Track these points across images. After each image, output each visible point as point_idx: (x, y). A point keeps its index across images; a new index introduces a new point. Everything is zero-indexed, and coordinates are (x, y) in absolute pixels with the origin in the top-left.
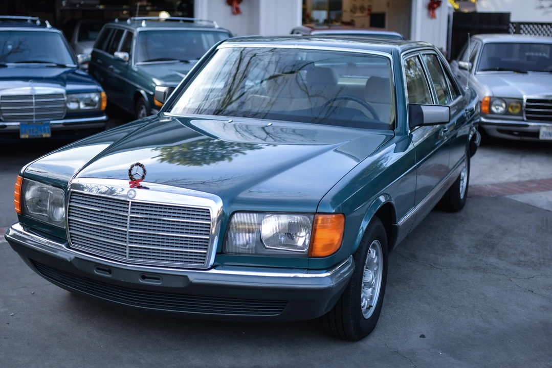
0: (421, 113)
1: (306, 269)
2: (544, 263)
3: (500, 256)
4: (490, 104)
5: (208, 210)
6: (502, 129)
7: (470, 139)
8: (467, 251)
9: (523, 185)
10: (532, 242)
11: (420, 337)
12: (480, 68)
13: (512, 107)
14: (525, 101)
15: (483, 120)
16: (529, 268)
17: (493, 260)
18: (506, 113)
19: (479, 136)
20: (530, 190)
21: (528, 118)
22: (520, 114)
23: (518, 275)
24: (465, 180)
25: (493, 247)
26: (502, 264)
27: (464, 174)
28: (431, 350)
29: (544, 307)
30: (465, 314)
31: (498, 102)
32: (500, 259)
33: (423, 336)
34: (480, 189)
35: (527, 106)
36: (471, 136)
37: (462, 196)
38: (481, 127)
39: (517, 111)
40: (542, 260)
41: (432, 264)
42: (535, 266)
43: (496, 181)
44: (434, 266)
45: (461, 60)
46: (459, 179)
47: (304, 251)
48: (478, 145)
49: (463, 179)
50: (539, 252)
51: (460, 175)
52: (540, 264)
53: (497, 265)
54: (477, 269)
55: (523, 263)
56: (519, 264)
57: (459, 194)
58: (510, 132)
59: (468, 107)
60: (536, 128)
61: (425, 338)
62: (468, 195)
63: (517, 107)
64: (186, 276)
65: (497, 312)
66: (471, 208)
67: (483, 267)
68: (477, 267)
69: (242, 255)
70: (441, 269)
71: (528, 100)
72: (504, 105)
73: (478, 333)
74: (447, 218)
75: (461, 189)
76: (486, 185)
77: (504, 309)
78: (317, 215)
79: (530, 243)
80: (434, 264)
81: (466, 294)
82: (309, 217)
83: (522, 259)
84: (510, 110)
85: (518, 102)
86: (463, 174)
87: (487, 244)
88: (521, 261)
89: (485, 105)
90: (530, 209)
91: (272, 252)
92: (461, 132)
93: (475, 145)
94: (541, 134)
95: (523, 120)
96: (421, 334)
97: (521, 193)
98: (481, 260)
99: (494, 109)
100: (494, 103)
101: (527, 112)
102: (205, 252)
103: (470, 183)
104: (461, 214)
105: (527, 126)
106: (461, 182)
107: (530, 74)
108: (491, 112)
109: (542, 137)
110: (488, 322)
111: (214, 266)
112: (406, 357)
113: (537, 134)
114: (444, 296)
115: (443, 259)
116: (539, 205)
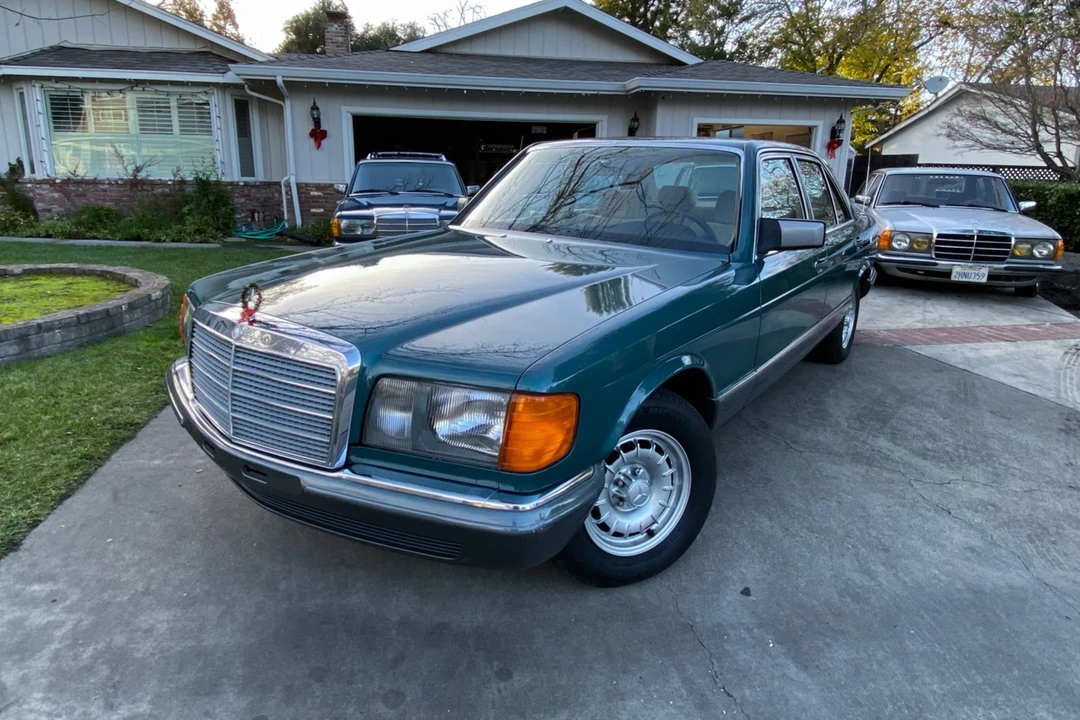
0: (778, 232)
2: (966, 457)
3: (893, 438)
4: (890, 239)
5: (334, 370)
6: (903, 267)
7: (860, 275)
8: (845, 425)
9: (928, 334)
10: (945, 418)
11: (742, 593)
12: (881, 201)
13: (918, 243)
14: (935, 236)
15: (880, 256)
16: (942, 465)
17: (883, 443)
18: (910, 249)
19: (873, 273)
20: (940, 341)
21: (936, 255)
22: (928, 251)
23: (924, 475)
24: (851, 325)
25: (884, 421)
26: (898, 453)
27: (849, 319)
28: (755, 631)
29: (972, 549)
30: (830, 547)
31: (900, 237)
32: (894, 443)
33: (746, 592)
34: (870, 335)
35: (937, 242)
36: (862, 272)
37: (845, 345)
38: (877, 263)
39: (925, 246)
40: (962, 451)
41: (788, 441)
42: (952, 460)
43: (893, 326)
44: (792, 445)
45: (860, 193)
46: (841, 325)
48: (872, 283)
49: (848, 325)
50: (956, 435)
51: (844, 319)
52: (959, 457)
53: (890, 453)
54: (857, 458)
55: (931, 454)
56: (923, 454)
57: (841, 343)
58: (914, 271)
59: (863, 238)
60: (948, 268)
61: (751, 598)
62: (854, 342)
63: (925, 243)
64: (298, 479)
65: (886, 550)
66: (855, 359)
67: (868, 455)
68: (857, 453)
70: (801, 452)
71: (939, 236)
72: (908, 241)
73: (849, 600)
74: (822, 371)
75: (844, 337)
76: (879, 331)
77: (900, 546)
79: (941, 419)
80: (792, 442)
81: (834, 504)
83: (930, 446)
84: (915, 246)
85: (927, 238)
86: (847, 318)
87: (877, 416)
88: (928, 450)
89: (884, 240)
90: (938, 366)
92: (851, 266)
93: (869, 283)
94: (954, 274)
95: (932, 258)
96: (746, 585)
97: (926, 343)
98: (864, 442)
99: (895, 245)
100: (895, 238)
101: (937, 249)
102: (327, 440)
103: (857, 328)
104: (843, 367)
105: (937, 264)
106: (846, 328)
107: (943, 208)
108: (891, 248)
109: (954, 277)
110: (868, 572)
111: (348, 465)
112: (705, 643)
113: (948, 274)
114: (799, 505)
115: (806, 436)
116: (952, 362)
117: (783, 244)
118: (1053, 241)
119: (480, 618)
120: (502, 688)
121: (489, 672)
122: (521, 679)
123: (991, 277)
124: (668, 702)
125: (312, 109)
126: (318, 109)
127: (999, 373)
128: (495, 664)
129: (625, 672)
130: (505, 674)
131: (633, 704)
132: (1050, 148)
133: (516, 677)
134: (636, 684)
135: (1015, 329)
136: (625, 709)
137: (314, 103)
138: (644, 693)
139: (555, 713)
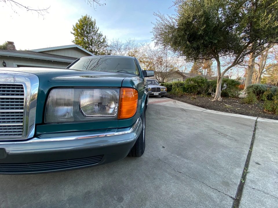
0: (146, 73)
1: (116, 128)
3: (163, 115)
5: (22, 85)
8: (154, 115)
21: (151, 91)
23: (172, 119)
28: (172, 155)
29: (188, 128)
30: (170, 134)
35: (151, 89)
40: (173, 115)
47: (114, 115)
50: (170, 113)
53: (164, 117)
56: (169, 117)
61: (165, 148)
64: (4, 149)
67: (162, 118)
69: (63, 124)
70: (152, 120)
73: (181, 142)
77: (179, 130)
78: (122, 88)
81: (164, 127)
82: (116, 91)
83: (168, 115)
87: (158, 113)
91: (90, 118)
96: (162, 146)
98: (159, 116)
102: (22, 124)
109: (154, 95)
110: (179, 136)
111: (36, 136)
112: (165, 162)
113: (153, 94)
114: (158, 128)
115: (150, 117)
116: (161, 105)
117: (147, 75)
118: (165, 88)
119: (101, 183)
120: (122, 205)
121: (114, 202)
122: (127, 198)
123: (159, 94)
124: (170, 182)
125: (3, 63)
126: (5, 63)
127: (168, 105)
128: (115, 197)
129: (155, 179)
130: (120, 200)
131: (163, 187)
132: (158, 79)
133: (125, 198)
134: (159, 181)
135: (165, 100)
136: (162, 191)
137: (4, 61)
138: (163, 183)
139: (145, 204)
